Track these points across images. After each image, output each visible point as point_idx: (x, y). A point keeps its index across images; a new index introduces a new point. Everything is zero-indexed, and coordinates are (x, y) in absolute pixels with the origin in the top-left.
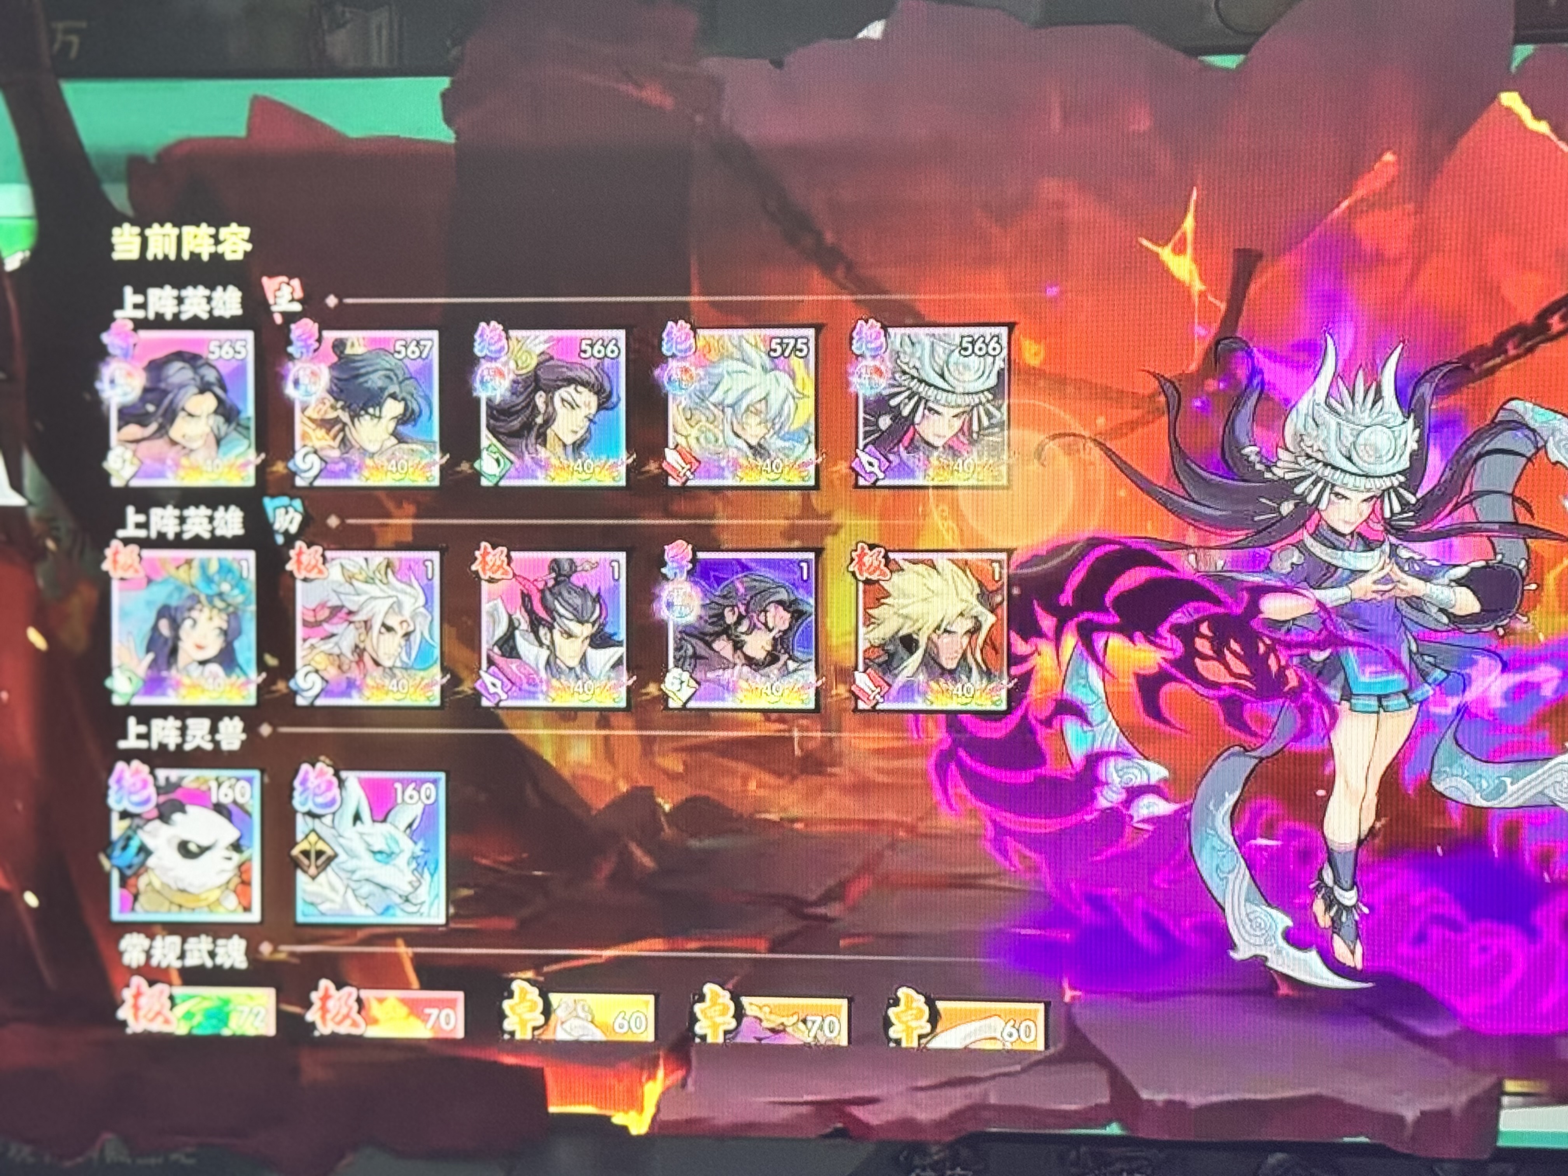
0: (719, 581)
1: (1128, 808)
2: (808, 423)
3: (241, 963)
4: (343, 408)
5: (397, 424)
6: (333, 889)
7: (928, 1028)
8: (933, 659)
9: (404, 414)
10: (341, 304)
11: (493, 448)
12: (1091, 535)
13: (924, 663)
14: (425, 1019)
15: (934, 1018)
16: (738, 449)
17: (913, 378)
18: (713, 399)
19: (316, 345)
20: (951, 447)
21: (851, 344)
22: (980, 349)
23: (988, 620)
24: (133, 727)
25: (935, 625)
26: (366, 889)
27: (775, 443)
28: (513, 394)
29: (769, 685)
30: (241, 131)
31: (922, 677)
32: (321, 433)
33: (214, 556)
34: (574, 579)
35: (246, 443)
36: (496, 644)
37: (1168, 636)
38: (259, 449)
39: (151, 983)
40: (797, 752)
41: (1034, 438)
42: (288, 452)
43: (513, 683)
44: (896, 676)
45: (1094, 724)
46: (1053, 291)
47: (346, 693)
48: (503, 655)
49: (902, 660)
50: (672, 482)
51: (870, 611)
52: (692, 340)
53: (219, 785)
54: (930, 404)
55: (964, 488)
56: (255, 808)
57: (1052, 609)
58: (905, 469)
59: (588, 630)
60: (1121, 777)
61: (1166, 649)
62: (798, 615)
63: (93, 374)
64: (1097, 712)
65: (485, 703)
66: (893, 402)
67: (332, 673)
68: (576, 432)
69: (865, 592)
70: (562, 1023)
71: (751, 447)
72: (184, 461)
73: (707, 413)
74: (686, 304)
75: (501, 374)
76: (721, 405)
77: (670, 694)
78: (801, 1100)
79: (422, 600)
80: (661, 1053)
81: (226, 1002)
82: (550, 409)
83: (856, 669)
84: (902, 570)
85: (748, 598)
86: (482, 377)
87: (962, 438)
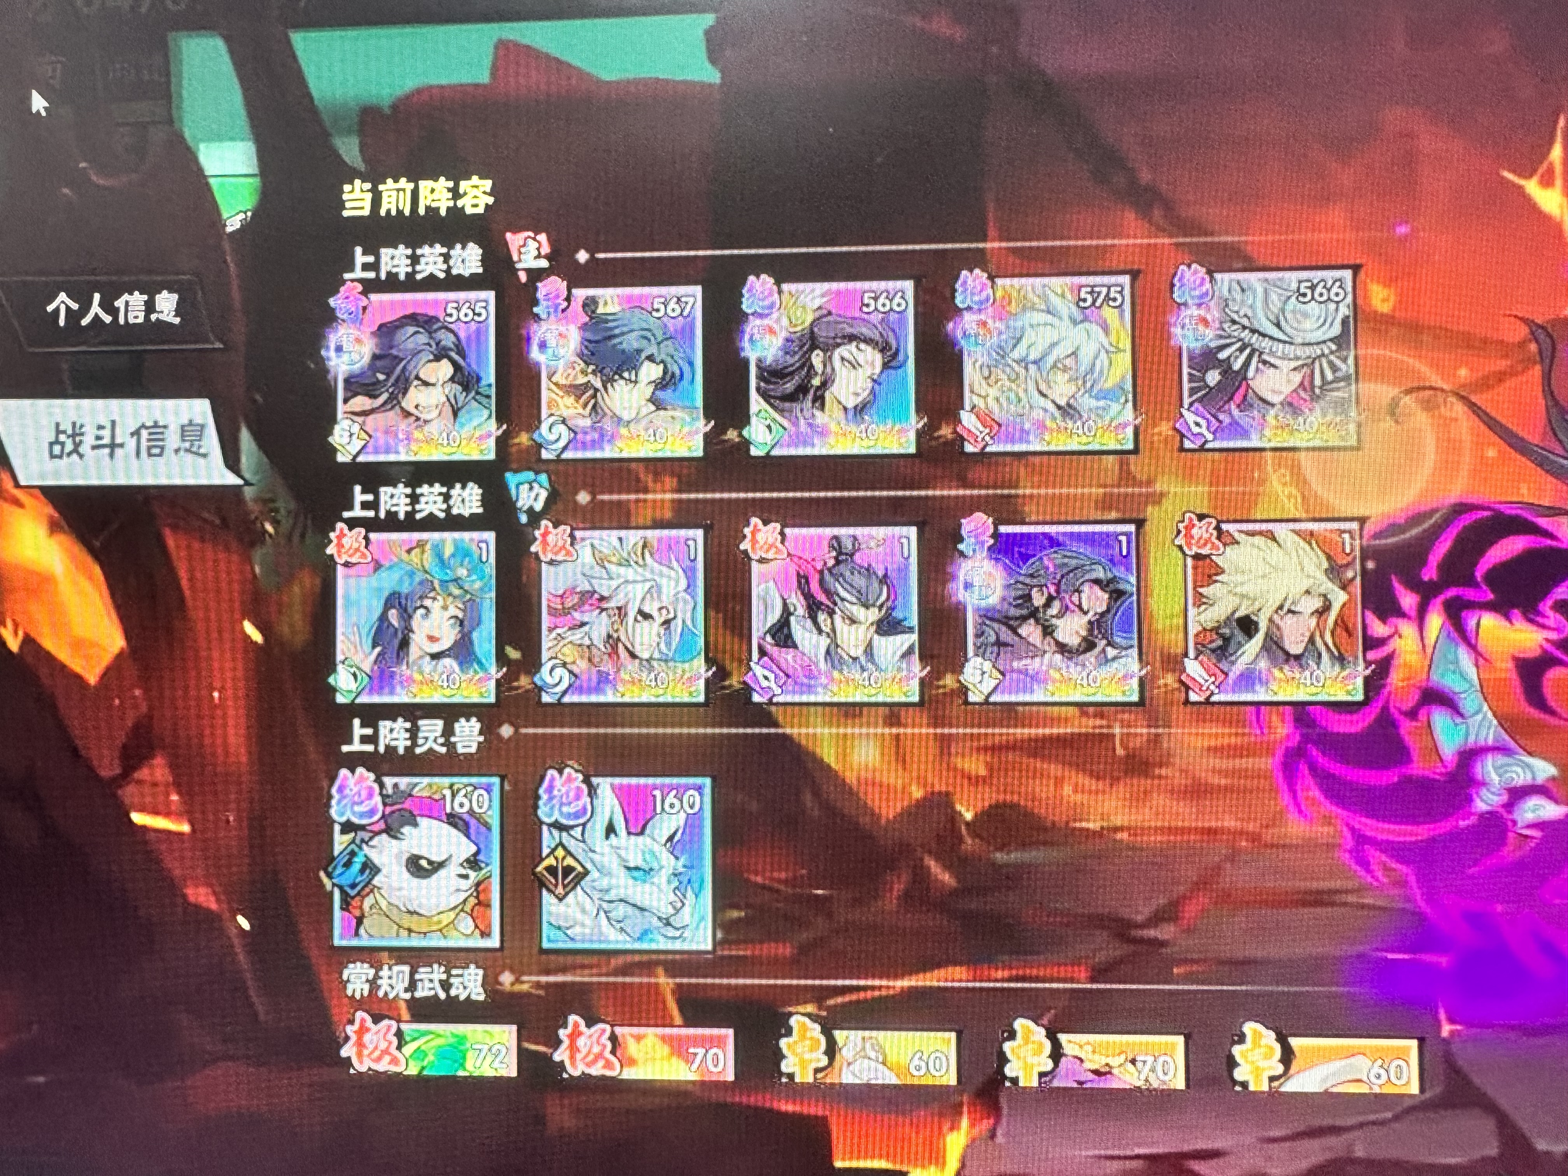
0: (1025, 558)
1: (1510, 812)
2: (1123, 378)
3: (478, 995)
4: (594, 372)
5: (656, 389)
6: (584, 911)
7: (1280, 1069)
8: (1276, 643)
9: (663, 378)
10: (592, 259)
11: (763, 414)
12: (1458, 501)
13: (1265, 648)
14: (689, 1059)
15: (1287, 1057)
16: (1045, 410)
17: (1244, 328)
18: (1016, 355)
19: (565, 304)
20: (1290, 404)
21: (1172, 292)
22: (1321, 295)
23: (1339, 598)
24: (358, 729)
25: (1278, 604)
26: (621, 910)
27: (1086, 403)
28: (787, 353)
29: (1084, 674)
30: (484, 77)
31: (1263, 664)
32: (570, 400)
33: (449, 537)
34: (857, 557)
35: (486, 413)
36: (769, 631)
37: (1550, 613)
38: (500, 420)
39: (377, 1019)
40: (1120, 751)
41: (1385, 392)
42: (533, 421)
43: (788, 676)
44: (1233, 663)
45: (1467, 714)
46: (1402, 230)
47: (598, 690)
48: (777, 645)
49: (1240, 645)
50: (969, 448)
51: (1201, 590)
52: (990, 291)
53: (453, 796)
54: (1265, 357)
55: (1308, 449)
56: (495, 822)
57: (1414, 584)
58: (1237, 429)
59: (874, 614)
60: (1500, 776)
61: (1548, 628)
62: (1117, 595)
63: (316, 341)
64: (1471, 701)
65: (756, 698)
66: (1223, 355)
67: (582, 666)
68: (857, 394)
69: (1195, 568)
70: (849, 1064)
71: (1059, 407)
72: (417, 434)
73: (1008, 369)
74: (982, 251)
75: (772, 331)
76: (1023, 361)
77: (970, 686)
78: (1129, 1153)
79: (683, 583)
80: (965, 1099)
81: (462, 1039)
82: (829, 370)
83: (1186, 655)
84: (1238, 543)
85: (1058, 577)
86: (752, 336)
87: (1303, 394)
